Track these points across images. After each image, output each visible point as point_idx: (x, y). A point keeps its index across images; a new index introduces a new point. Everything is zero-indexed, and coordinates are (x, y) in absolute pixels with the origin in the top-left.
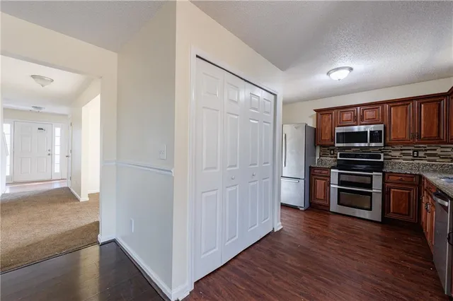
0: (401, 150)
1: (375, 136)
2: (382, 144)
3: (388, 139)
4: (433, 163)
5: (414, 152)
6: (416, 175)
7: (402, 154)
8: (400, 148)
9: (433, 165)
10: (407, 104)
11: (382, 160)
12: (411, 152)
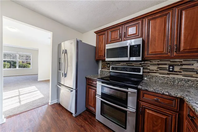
0: (158, 64)
1: (134, 51)
2: (140, 58)
3: (146, 53)
4: (189, 78)
5: (170, 66)
6: (176, 98)
7: (158, 68)
8: (157, 63)
9: (189, 80)
10: (166, 15)
11: (141, 73)
12: (167, 66)
